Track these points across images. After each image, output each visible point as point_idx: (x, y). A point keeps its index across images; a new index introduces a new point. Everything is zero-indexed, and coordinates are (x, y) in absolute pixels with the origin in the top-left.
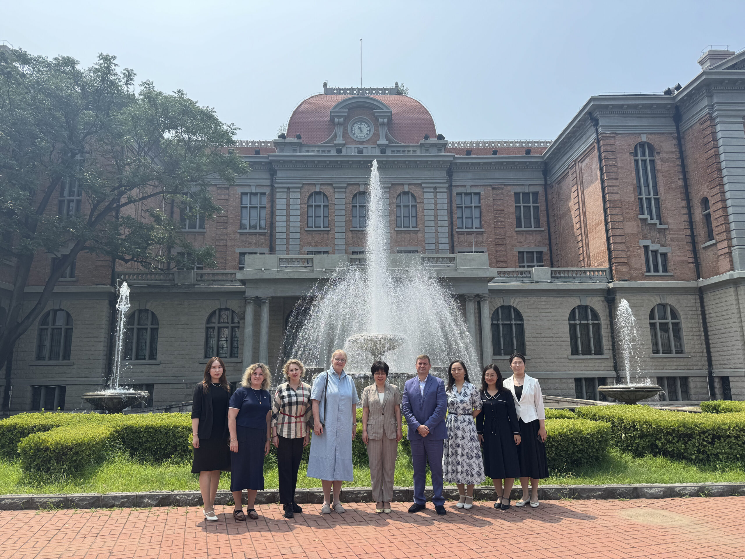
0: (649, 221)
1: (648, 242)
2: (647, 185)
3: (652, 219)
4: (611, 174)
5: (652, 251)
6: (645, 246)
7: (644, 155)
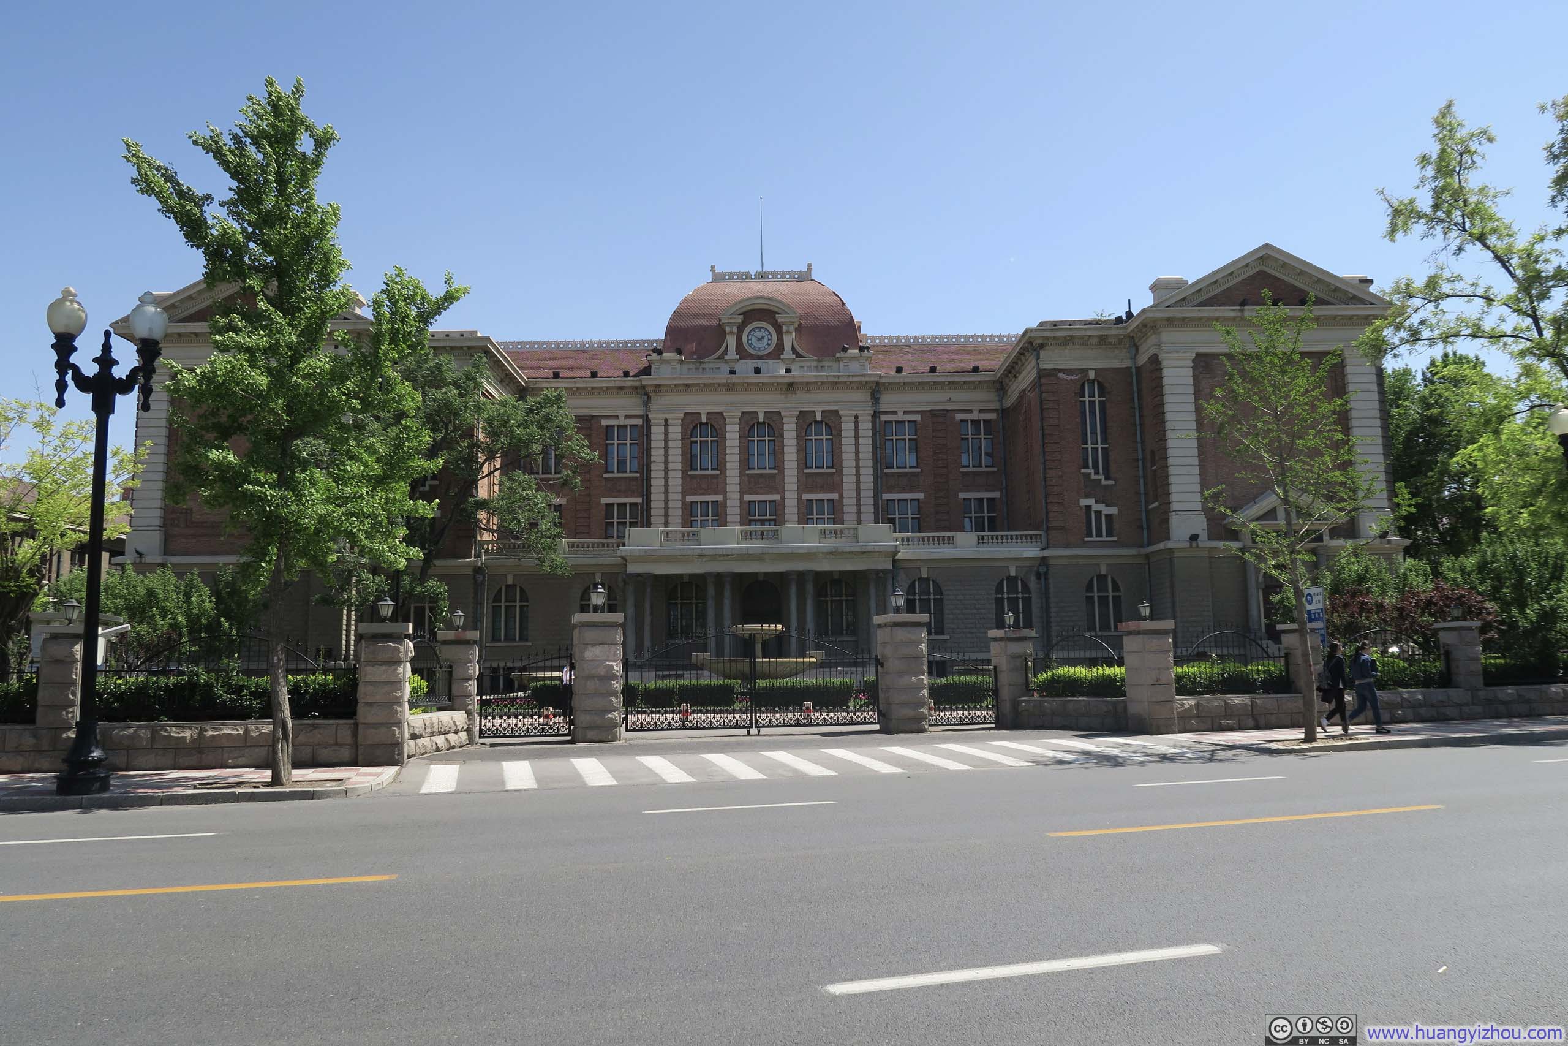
0: (1093, 477)
1: (1090, 501)
2: (1094, 432)
3: (1097, 473)
4: (1051, 420)
5: (1096, 512)
6: (1086, 506)
7: (1092, 395)
